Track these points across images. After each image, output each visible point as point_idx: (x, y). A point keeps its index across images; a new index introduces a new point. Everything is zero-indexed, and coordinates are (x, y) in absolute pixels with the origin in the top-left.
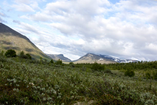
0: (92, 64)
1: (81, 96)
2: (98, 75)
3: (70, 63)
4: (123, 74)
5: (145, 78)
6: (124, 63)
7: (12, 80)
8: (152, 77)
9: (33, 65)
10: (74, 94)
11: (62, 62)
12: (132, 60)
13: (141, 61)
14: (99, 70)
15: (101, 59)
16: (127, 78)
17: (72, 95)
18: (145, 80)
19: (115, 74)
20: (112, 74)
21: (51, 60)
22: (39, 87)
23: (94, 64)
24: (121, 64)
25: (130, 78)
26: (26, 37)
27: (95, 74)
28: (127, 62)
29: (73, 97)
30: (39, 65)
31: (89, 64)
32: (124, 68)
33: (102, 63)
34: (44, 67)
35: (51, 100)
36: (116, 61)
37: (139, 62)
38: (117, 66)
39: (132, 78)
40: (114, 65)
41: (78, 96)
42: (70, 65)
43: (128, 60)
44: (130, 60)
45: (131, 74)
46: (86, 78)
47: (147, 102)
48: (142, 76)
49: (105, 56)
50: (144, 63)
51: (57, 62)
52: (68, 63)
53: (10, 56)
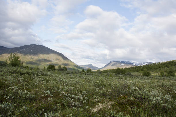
0: (115, 69)
1: (103, 98)
2: (120, 78)
3: (98, 70)
4: (142, 74)
5: (159, 76)
6: (141, 66)
7: (46, 92)
8: (165, 75)
9: (68, 75)
10: (97, 97)
11: (91, 70)
12: (148, 63)
13: (155, 63)
14: (121, 74)
15: (122, 65)
16: (144, 78)
17: (95, 98)
18: (159, 78)
19: (135, 75)
20: (132, 75)
21: (82, 70)
22: (69, 94)
23: (117, 69)
24: (139, 67)
25: (146, 78)
26: (62, 54)
27: (118, 78)
28: (144, 65)
29: (97, 99)
30: (73, 75)
31: (113, 70)
32: (142, 70)
33: (124, 68)
34: (77, 76)
35: (78, 104)
36: (134, 64)
37: (154, 64)
38: (136, 68)
39: (148, 77)
40: (133, 68)
41: (101, 99)
42: (98, 72)
43: (144, 63)
44: (146, 63)
45: (147, 74)
46: (109, 82)
47: (154, 99)
48: (157, 74)
49: (125, 61)
50: (158, 64)
51: (87, 71)
52: (96, 70)
53: (51, 70)
